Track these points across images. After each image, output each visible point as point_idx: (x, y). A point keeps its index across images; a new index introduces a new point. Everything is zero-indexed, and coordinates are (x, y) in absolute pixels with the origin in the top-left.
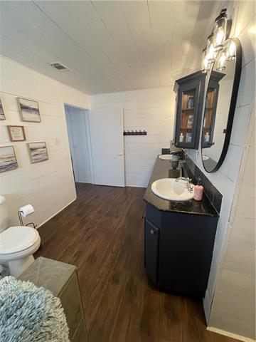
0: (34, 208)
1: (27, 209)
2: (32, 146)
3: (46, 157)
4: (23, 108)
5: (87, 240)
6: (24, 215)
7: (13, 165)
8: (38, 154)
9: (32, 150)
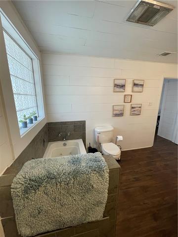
0: (123, 139)
1: (120, 138)
2: (133, 106)
3: (139, 113)
4: (135, 85)
5: (147, 176)
6: (118, 140)
7: (121, 115)
8: (136, 111)
9: (133, 108)
